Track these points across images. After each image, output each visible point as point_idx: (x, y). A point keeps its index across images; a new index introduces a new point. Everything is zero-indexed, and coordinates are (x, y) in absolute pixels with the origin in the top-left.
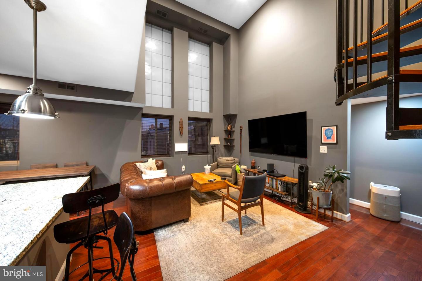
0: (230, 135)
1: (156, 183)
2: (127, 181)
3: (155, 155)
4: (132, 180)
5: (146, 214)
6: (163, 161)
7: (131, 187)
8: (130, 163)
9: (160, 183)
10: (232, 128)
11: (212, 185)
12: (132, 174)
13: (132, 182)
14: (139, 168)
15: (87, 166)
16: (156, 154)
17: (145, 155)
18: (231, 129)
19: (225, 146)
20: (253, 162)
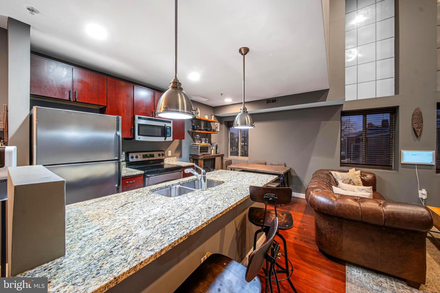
1: (350, 202)
2: (313, 189)
3: (362, 165)
4: (318, 190)
5: (334, 236)
6: (375, 174)
7: (316, 197)
8: (325, 170)
9: (355, 204)
12: (321, 183)
13: (317, 191)
14: (335, 178)
15: (285, 166)
16: (364, 163)
17: (347, 164)
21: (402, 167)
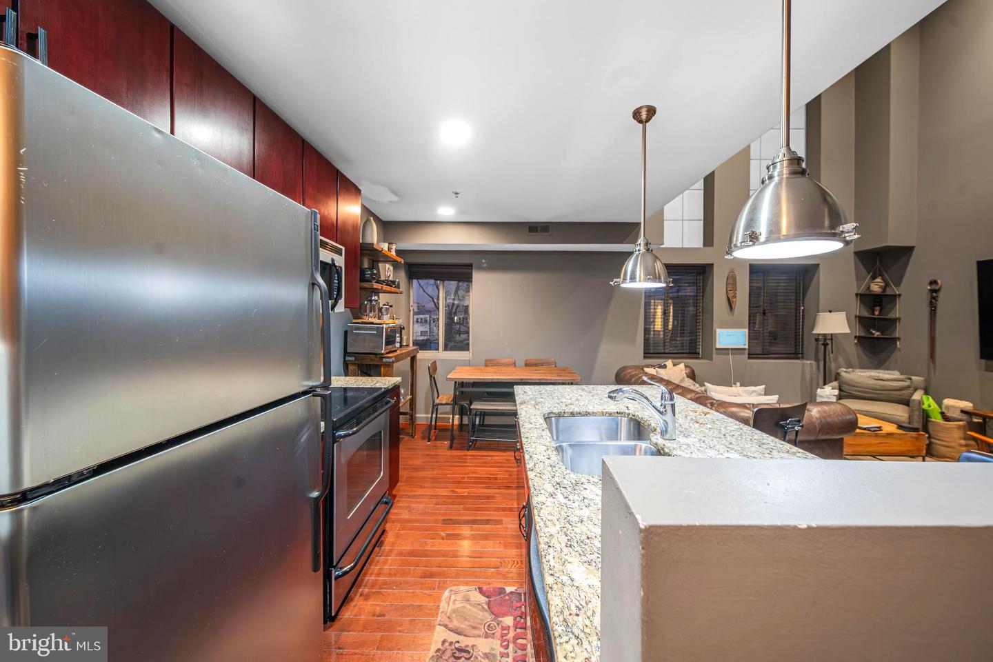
0: (878, 308)
10: (887, 285)
15: (556, 367)
16: (667, 351)
18: (885, 291)
19: (859, 338)
21: (717, 354)
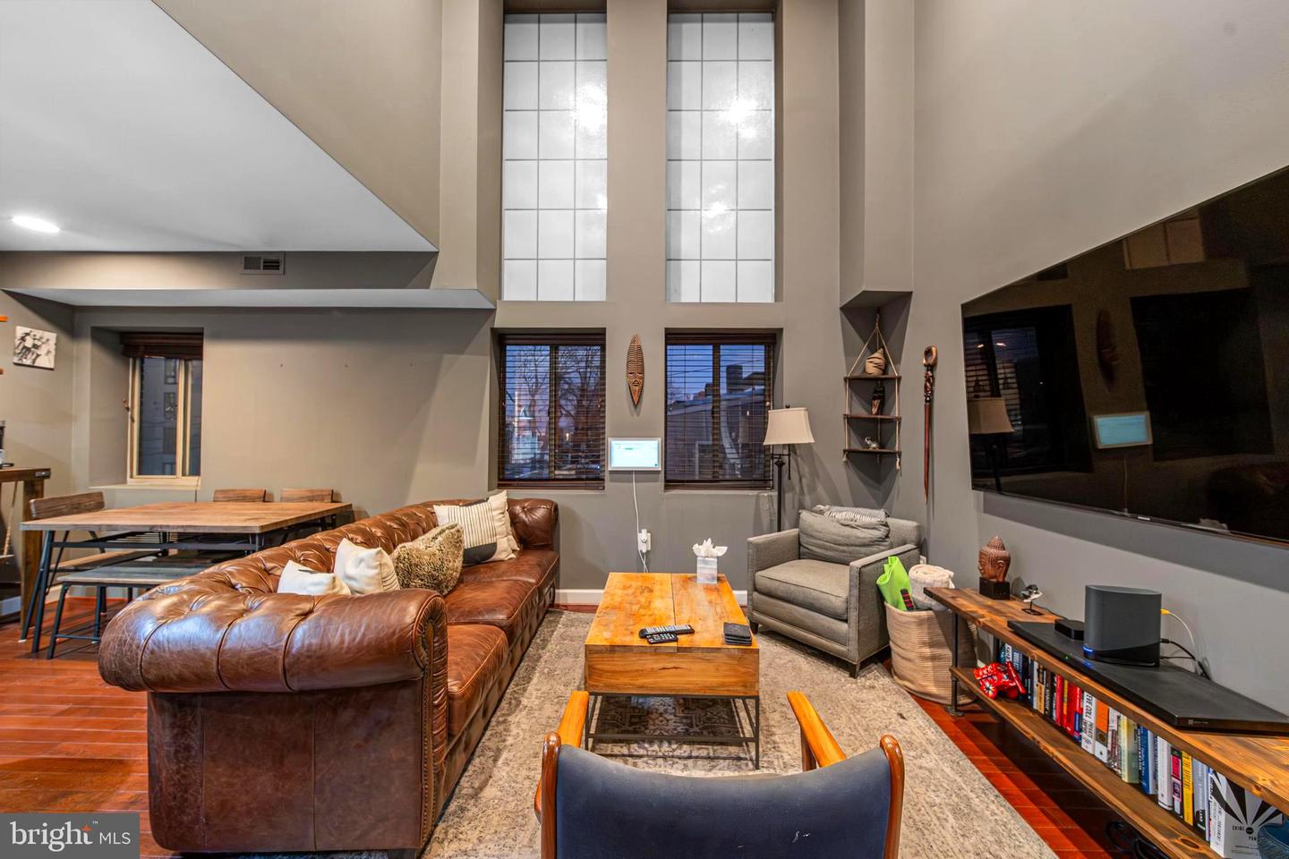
0: (876, 402)
3: (548, 480)
10: (887, 364)
11: (651, 663)
17: (514, 480)
18: (885, 371)
19: (849, 453)
20: (994, 552)
21: (611, 481)
